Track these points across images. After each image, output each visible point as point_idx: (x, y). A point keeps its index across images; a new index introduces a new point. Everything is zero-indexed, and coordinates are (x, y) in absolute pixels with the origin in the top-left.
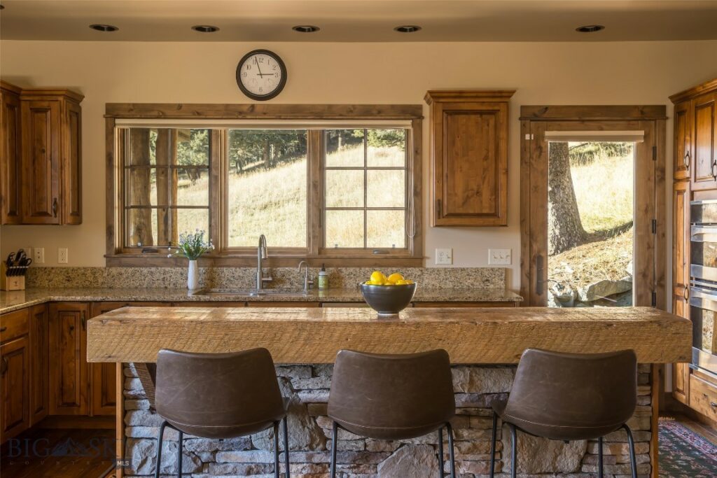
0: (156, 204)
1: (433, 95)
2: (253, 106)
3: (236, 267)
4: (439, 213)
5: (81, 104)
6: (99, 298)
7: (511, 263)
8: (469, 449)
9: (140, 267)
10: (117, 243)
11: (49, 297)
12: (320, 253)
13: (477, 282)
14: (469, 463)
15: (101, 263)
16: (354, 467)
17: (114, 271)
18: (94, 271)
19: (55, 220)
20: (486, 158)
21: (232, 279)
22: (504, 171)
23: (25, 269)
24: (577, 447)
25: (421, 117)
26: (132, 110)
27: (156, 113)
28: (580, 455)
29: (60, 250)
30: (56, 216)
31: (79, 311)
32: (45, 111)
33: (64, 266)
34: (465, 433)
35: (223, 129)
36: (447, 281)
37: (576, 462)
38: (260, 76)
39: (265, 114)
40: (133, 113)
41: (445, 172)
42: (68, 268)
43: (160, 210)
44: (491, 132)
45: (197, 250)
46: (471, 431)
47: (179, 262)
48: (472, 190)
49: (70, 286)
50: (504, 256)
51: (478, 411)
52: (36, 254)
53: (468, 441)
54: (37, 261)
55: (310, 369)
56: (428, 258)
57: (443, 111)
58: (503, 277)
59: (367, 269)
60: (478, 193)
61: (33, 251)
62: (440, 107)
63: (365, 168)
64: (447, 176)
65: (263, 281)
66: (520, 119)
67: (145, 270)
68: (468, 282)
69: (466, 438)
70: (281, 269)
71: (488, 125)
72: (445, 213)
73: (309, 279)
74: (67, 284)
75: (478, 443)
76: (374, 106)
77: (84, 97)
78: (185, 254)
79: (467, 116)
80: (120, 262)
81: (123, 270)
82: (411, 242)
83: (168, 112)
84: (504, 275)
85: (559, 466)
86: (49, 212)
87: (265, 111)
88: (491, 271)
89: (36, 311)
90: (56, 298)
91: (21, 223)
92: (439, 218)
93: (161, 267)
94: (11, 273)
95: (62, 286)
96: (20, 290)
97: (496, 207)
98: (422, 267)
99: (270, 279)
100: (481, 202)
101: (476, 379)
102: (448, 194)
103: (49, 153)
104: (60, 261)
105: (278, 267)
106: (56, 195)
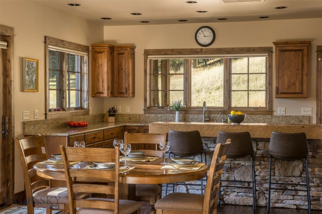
0: (161, 89)
1: (276, 44)
2: (202, 49)
3: (195, 114)
4: (277, 93)
5: (135, 50)
6: (143, 125)
7: (312, 114)
8: (264, 167)
9: (157, 114)
10: (148, 105)
11: (125, 124)
12: (229, 109)
13: (296, 121)
14: (264, 172)
15: (142, 112)
16: (227, 172)
17: (147, 115)
18: (139, 115)
19: (126, 96)
20: (298, 69)
21: (193, 119)
22: (306, 75)
23: (115, 114)
24: (299, 168)
25: (272, 52)
26: (154, 52)
27: (163, 53)
28: (301, 171)
29: (127, 107)
30: (126, 94)
31: (136, 130)
32: (122, 54)
33: (128, 113)
34: (263, 163)
35: (190, 59)
36: (283, 121)
37: (299, 173)
38: (204, 37)
39: (206, 52)
40: (154, 53)
41: (280, 75)
42: (130, 114)
43: (163, 92)
44: (300, 58)
45: (179, 107)
46: (264, 162)
47: (172, 112)
48: (291, 83)
49: (130, 121)
50: (309, 111)
51: (267, 156)
52: (118, 109)
53: (264, 165)
54: (118, 111)
55: (213, 141)
56: (275, 111)
57: (279, 50)
58: (308, 120)
59: (248, 115)
60: (294, 84)
61: (117, 107)
62: (278, 48)
63: (248, 74)
64: (281, 77)
65: (205, 120)
66: (316, 51)
67: (159, 115)
68: (292, 122)
69: (263, 164)
70: (213, 115)
71: (299, 56)
72: (280, 93)
73: (224, 119)
74: (129, 120)
75: (267, 166)
76: (252, 48)
77: (136, 47)
78: (174, 109)
79: (289, 52)
80: (149, 112)
81: (150, 115)
82: (268, 104)
83: (168, 53)
84: (308, 119)
85: (294, 174)
86: (124, 92)
87: (206, 51)
88: (302, 117)
89: (122, 128)
90: (128, 124)
91: (114, 97)
92: (277, 94)
93: (165, 114)
94: (110, 115)
95: (127, 121)
96: (113, 122)
97: (302, 90)
98: (272, 115)
99: (208, 119)
100: (295, 88)
101: (266, 145)
102: (281, 85)
103: (124, 70)
104: (127, 112)
105: (212, 114)
106: (127, 86)
